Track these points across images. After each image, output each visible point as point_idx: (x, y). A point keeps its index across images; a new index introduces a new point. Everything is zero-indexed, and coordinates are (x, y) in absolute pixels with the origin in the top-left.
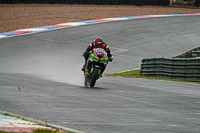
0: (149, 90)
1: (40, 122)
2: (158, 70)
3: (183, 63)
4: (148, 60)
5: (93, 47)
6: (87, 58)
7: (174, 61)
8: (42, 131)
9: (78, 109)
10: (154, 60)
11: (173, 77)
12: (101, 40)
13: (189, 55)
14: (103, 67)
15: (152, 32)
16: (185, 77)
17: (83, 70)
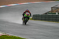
0: (35, 24)
1: (3, 33)
2: (37, 18)
3: (44, 16)
4: (35, 15)
6: (23, 16)
7: (42, 15)
8: (4, 35)
9: (14, 29)
10: (36, 15)
11: (42, 20)
12: (28, 10)
13: (46, 13)
14: (29, 18)
16: (45, 20)
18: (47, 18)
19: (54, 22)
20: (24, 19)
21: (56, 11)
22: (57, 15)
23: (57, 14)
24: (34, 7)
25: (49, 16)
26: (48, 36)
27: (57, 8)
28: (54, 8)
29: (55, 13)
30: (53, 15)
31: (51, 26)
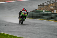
3: (32, 14)
5: (22, 11)
9: (3, 26)
11: (29, 17)
13: (33, 11)
15: (23, 5)
16: (32, 17)
17: (19, 18)
18: (34, 16)
19: (41, 20)
20: (21, 18)
21: (43, 9)
22: (44, 13)
23: (44, 11)
24: (21, 5)
25: (36, 14)
27: (44, 6)
28: (41, 6)
29: (42, 11)
30: (40, 13)
31: (38, 24)
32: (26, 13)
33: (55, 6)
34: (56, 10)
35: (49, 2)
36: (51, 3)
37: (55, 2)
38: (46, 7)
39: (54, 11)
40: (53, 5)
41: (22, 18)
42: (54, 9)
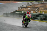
21: (22, 10)
22: (23, 13)
26: (16, 30)
28: (21, 7)
30: (20, 13)
32: (30, 16)
33: (32, 8)
34: (33, 11)
35: (27, 5)
36: (29, 5)
37: (32, 4)
38: (25, 8)
39: (31, 12)
40: (31, 7)
41: (26, 21)
42: (31, 10)
